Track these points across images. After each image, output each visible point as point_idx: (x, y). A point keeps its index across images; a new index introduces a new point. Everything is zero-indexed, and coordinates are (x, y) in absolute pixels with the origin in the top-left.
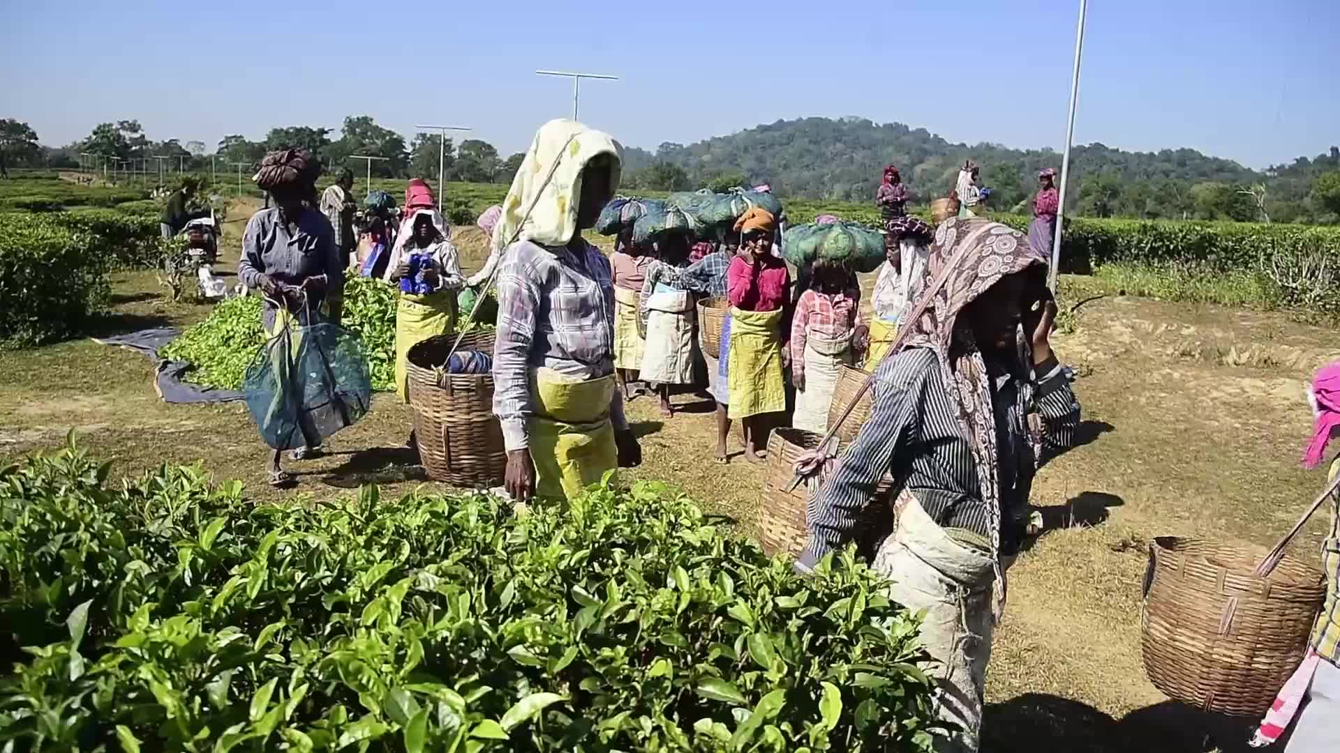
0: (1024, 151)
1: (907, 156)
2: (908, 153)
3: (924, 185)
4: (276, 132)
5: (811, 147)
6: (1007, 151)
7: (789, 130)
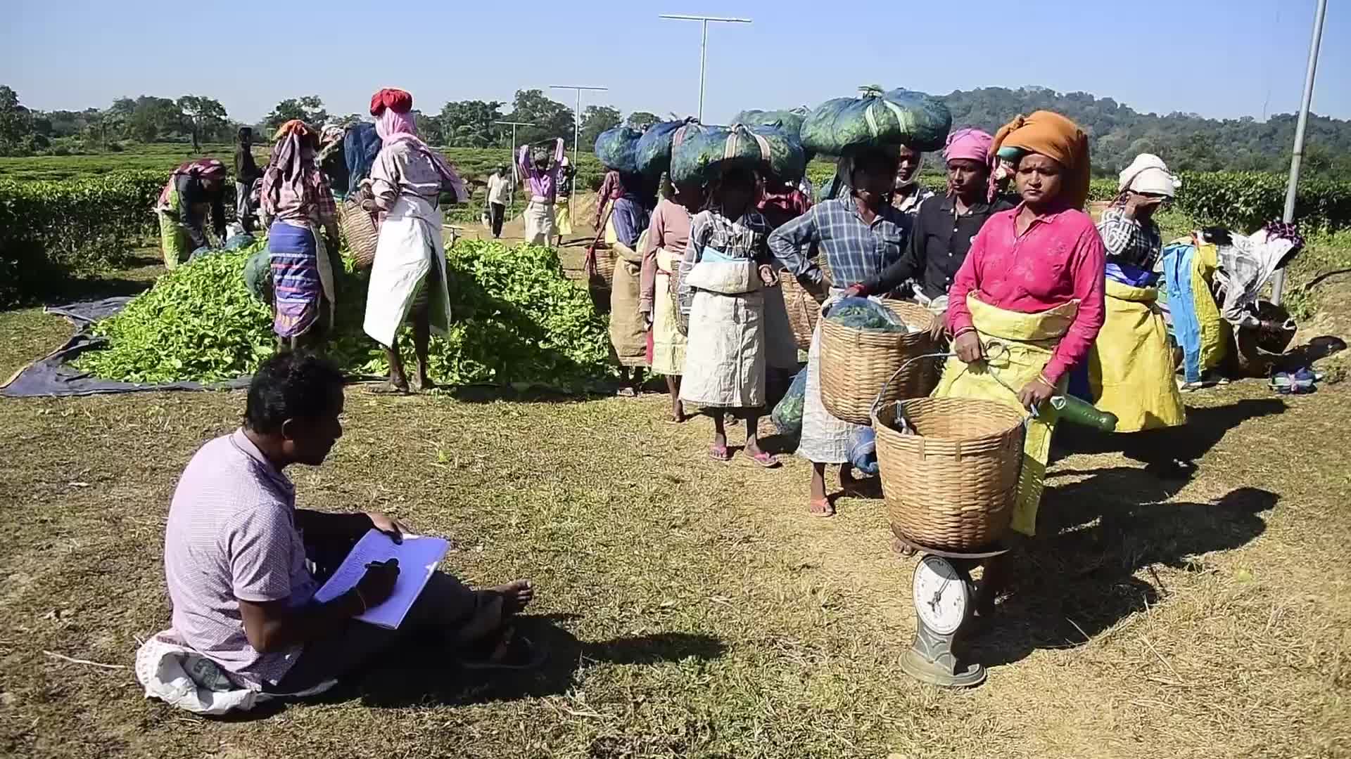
0: (1221, 121)
1: (1091, 128)
2: (1093, 125)
3: (1108, 158)
4: (450, 106)
5: (988, 118)
6: (1202, 121)
7: (966, 101)
